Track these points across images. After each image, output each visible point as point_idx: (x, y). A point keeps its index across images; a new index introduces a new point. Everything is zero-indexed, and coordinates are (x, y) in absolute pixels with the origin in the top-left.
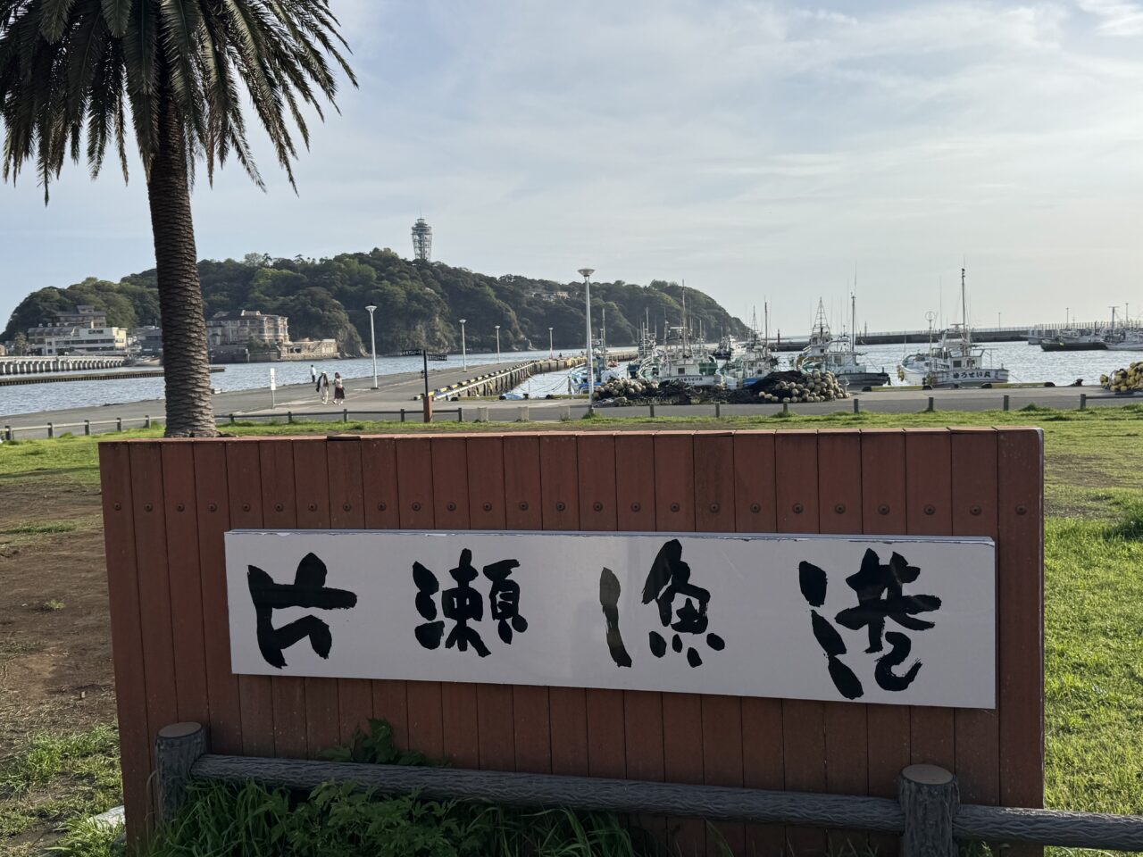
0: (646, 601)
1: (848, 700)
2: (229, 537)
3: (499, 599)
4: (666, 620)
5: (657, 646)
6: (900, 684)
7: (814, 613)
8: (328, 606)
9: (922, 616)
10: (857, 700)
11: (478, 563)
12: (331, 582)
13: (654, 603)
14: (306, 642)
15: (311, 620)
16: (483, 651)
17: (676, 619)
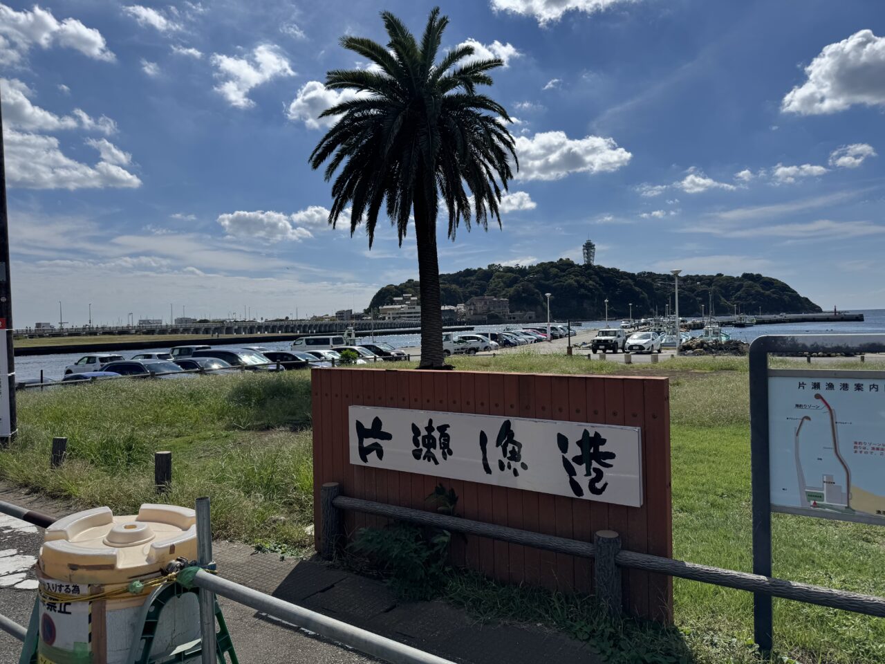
0: (497, 446)
1: (577, 497)
2: (350, 408)
3: (442, 441)
4: (505, 455)
5: (502, 466)
6: (599, 492)
7: (563, 457)
8: (382, 439)
9: (608, 461)
10: (581, 497)
11: (435, 425)
12: (384, 429)
13: (500, 447)
14: (374, 453)
15: (376, 444)
16: (436, 463)
17: (509, 455)
